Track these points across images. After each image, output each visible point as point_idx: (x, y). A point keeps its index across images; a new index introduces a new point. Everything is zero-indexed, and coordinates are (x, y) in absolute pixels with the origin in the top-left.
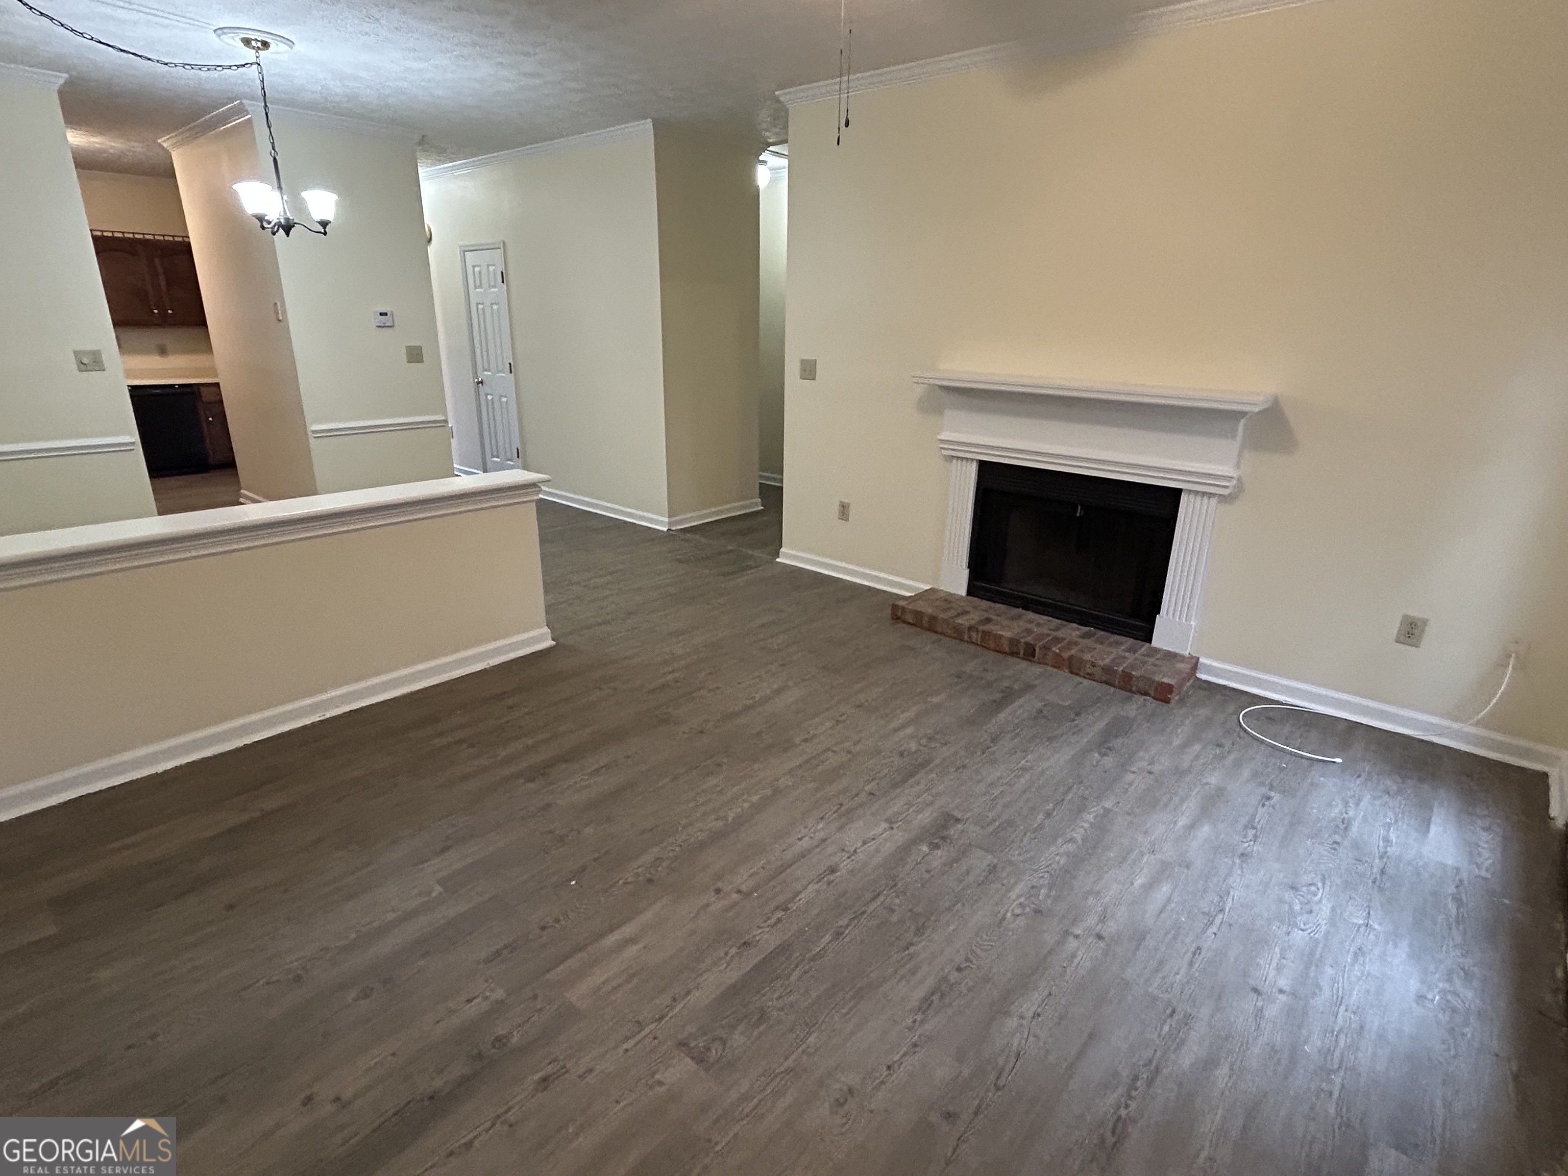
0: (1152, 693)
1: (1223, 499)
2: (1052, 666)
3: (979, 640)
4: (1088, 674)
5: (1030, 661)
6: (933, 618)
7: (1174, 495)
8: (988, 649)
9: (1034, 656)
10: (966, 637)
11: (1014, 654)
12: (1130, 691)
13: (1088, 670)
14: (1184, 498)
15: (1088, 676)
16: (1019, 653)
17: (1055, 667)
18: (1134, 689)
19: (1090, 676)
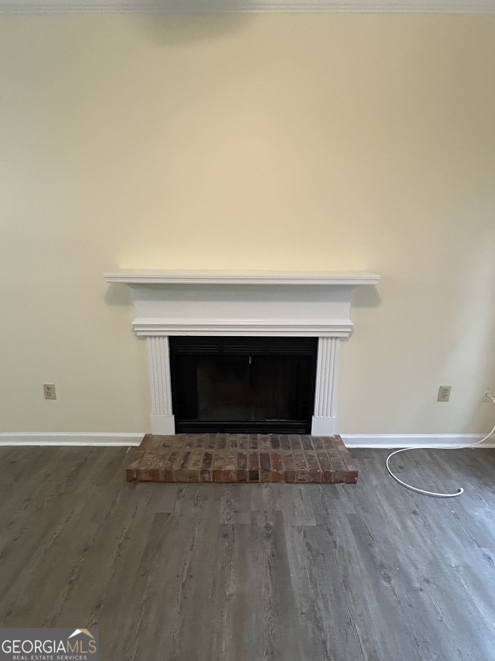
0: (344, 480)
1: (343, 339)
2: (273, 482)
3: (212, 479)
4: (300, 480)
5: (257, 482)
6: (168, 473)
7: (314, 341)
8: (221, 483)
9: (258, 479)
10: (200, 479)
11: (242, 481)
12: (331, 483)
13: (300, 478)
14: (320, 342)
15: (300, 482)
16: (246, 480)
17: (276, 482)
18: (333, 481)
19: (302, 482)
